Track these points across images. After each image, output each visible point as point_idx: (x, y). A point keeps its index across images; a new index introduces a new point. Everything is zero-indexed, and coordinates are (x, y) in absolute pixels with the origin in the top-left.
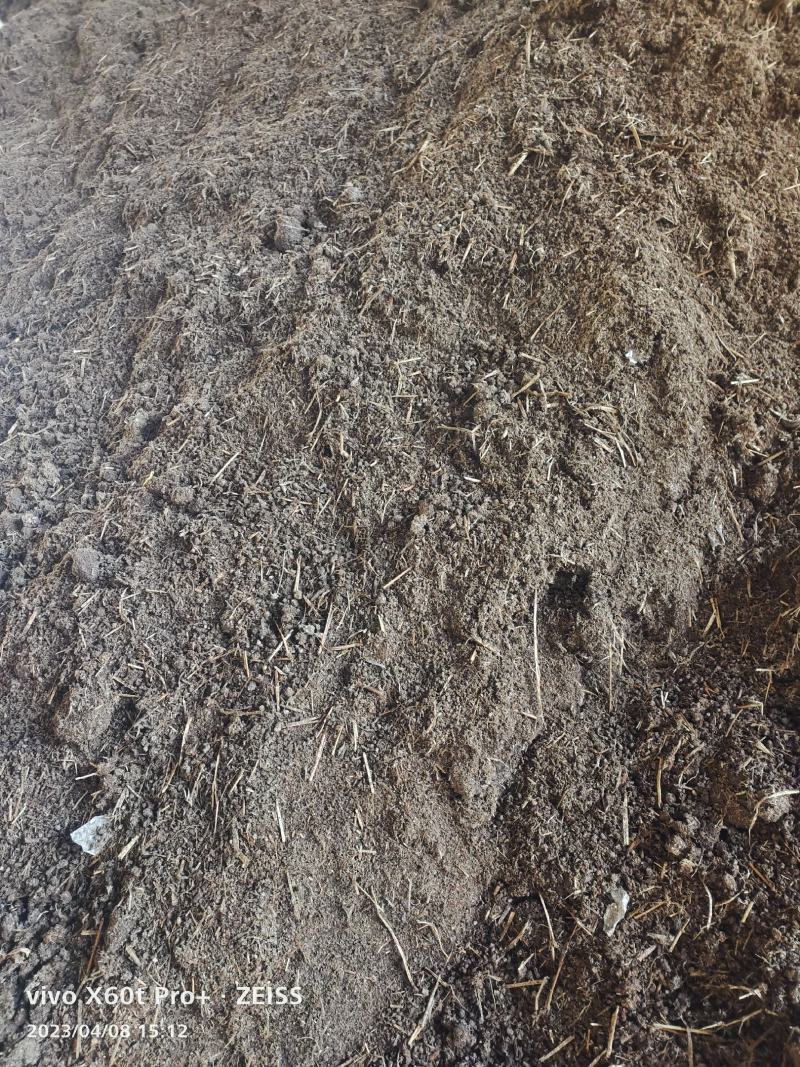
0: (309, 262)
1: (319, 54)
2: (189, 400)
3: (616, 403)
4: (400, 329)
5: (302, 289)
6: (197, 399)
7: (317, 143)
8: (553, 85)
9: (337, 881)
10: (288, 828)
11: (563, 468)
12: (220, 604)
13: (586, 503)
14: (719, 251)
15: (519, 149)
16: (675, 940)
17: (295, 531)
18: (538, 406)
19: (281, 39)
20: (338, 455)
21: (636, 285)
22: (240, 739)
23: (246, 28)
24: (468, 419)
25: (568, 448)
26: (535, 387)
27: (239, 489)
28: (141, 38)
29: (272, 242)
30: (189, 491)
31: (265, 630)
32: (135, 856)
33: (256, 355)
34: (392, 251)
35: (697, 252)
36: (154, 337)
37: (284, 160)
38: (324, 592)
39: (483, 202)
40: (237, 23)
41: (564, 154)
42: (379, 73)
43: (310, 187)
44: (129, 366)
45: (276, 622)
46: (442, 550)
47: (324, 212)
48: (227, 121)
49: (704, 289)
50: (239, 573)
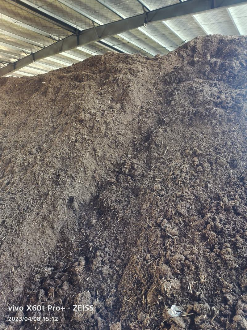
0: (36, 157)
1: (42, 120)
2: (15, 178)
3: (79, 175)
4: (50, 167)
5: (35, 161)
6: (16, 178)
7: (40, 137)
8: (76, 131)
9: (35, 240)
10: (28, 233)
11: (71, 184)
12: (19, 206)
13: (74, 188)
14: (95, 155)
15: (70, 140)
16: (80, 240)
17: (31, 196)
18: (68, 176)
19: (35, 116)
20: (39, 185)
21: (83, 160)
22: (21, 223)
23: (28, 113)
24: (58, 178)
25: (72, 181)
26: (68, 174)
27: (23, 190)
28: (6, 112)
29: (30, 153)
30: (15, 191)
31: (26, 209)
32: (5, 239)
33: (27, 171)
34: (49, 155)
35: (93, 155)
36: (9, 169)
37: (34, 139)
38: (35, 203)
39: (64, 148)
40: (27, 111)
41: (76, 141)
42: (52, 125)
43: (38, 144)
44: (4, 174)
45: (28, 208)
46: (53, 196)
47: (40, 148)
48: (24, 131)
49: (93, 160)
50: (22, 202)
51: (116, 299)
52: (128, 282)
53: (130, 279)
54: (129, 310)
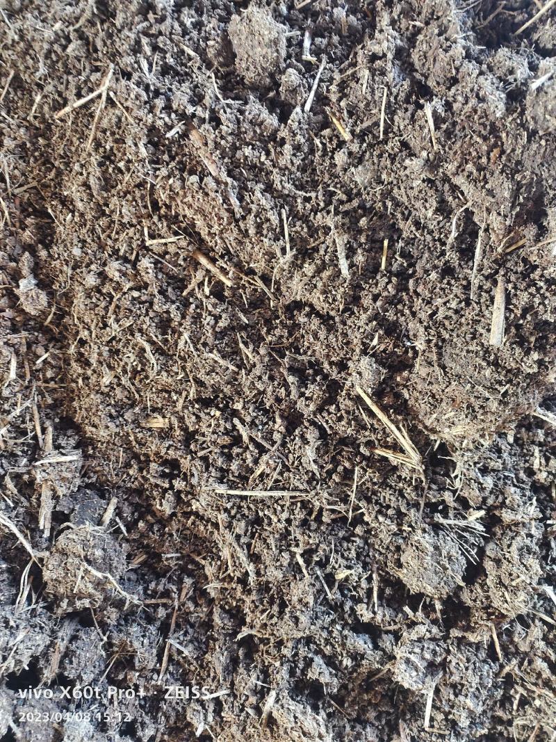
51: (119, 512)
52: (158, 350)
53: (164, 324)
54: (301, 561)
